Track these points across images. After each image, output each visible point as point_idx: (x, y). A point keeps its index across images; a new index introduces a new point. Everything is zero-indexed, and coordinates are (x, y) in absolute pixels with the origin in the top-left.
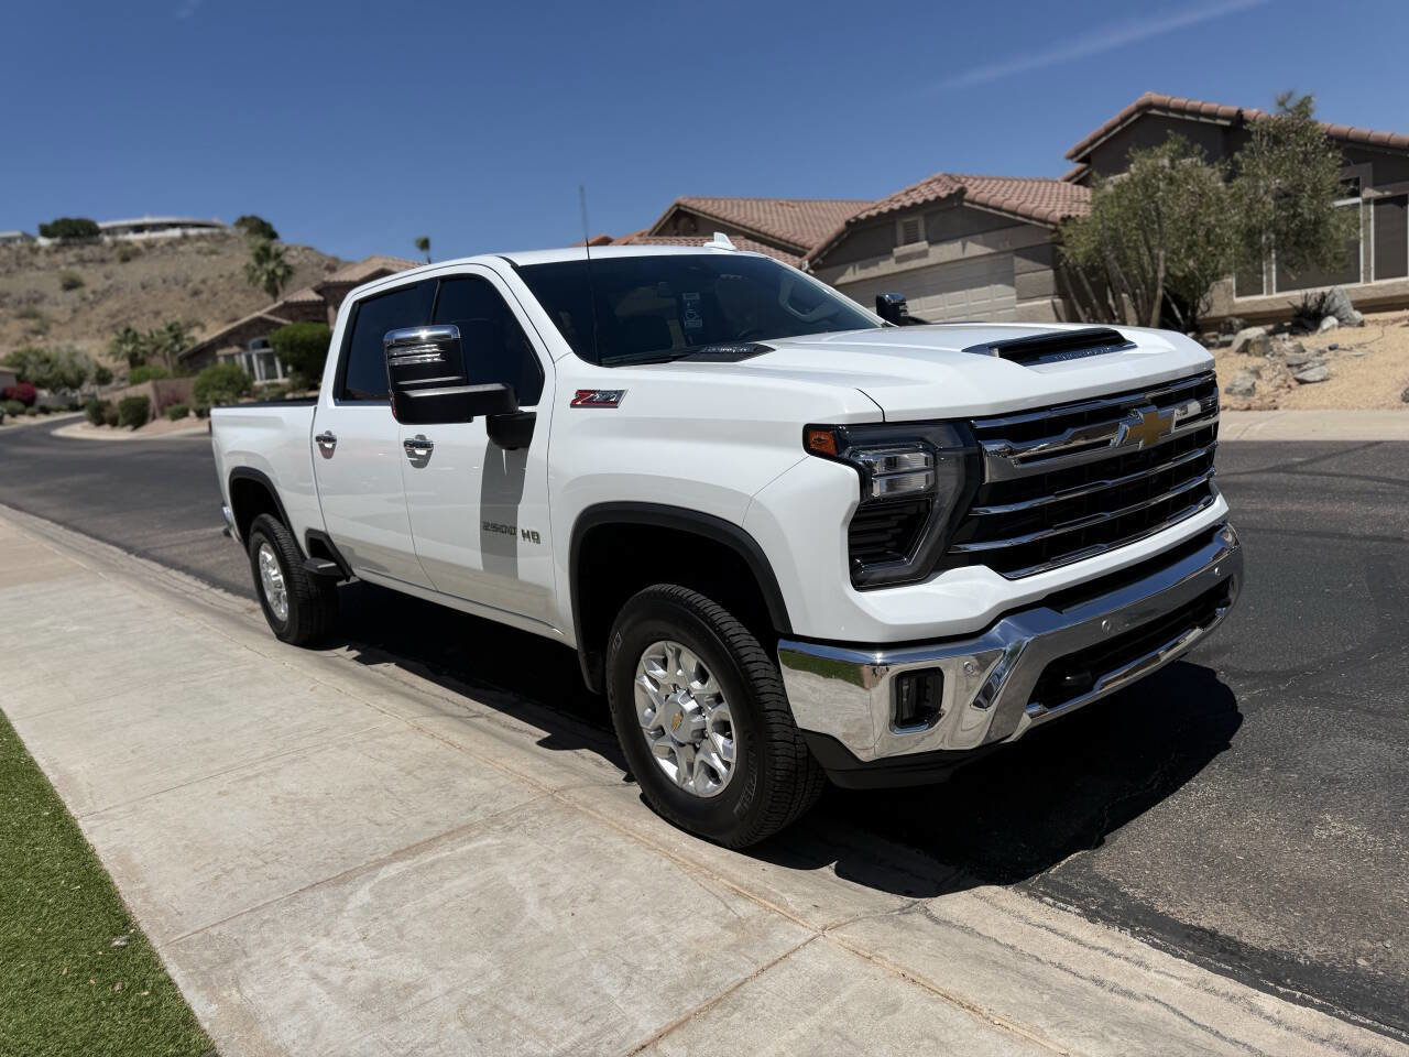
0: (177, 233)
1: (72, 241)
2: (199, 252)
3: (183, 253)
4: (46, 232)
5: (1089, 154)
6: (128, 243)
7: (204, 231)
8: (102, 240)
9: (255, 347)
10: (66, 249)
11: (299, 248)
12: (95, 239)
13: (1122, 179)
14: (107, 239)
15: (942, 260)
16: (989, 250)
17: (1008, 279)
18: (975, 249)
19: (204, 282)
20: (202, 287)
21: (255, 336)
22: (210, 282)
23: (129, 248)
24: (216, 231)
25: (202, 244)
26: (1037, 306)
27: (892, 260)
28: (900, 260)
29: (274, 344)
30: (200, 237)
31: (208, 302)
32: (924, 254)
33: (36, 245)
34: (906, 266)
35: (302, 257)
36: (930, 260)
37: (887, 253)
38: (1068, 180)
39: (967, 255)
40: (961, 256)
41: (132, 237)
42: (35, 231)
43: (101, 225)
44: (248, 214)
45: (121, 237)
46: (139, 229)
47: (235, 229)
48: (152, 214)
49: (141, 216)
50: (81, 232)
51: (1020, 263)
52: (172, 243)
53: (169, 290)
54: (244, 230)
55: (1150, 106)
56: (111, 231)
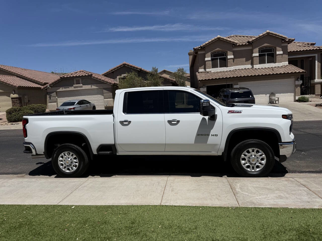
5: (113, 72)
13: (121, 77)
15: (86, 89)
16: (97, 88)
17: (102, 94)
18: (94, 87)
26: (109, 100)
27: (73, 87)
28: (75, 87)
32: (82, 87)
34: (76, 89)
36: (83, 88)
37: (72, 85)
38: (103, 75)
39: (92, 88)
40: (91, 88)
51: (105, 91)
55: (125, 64)
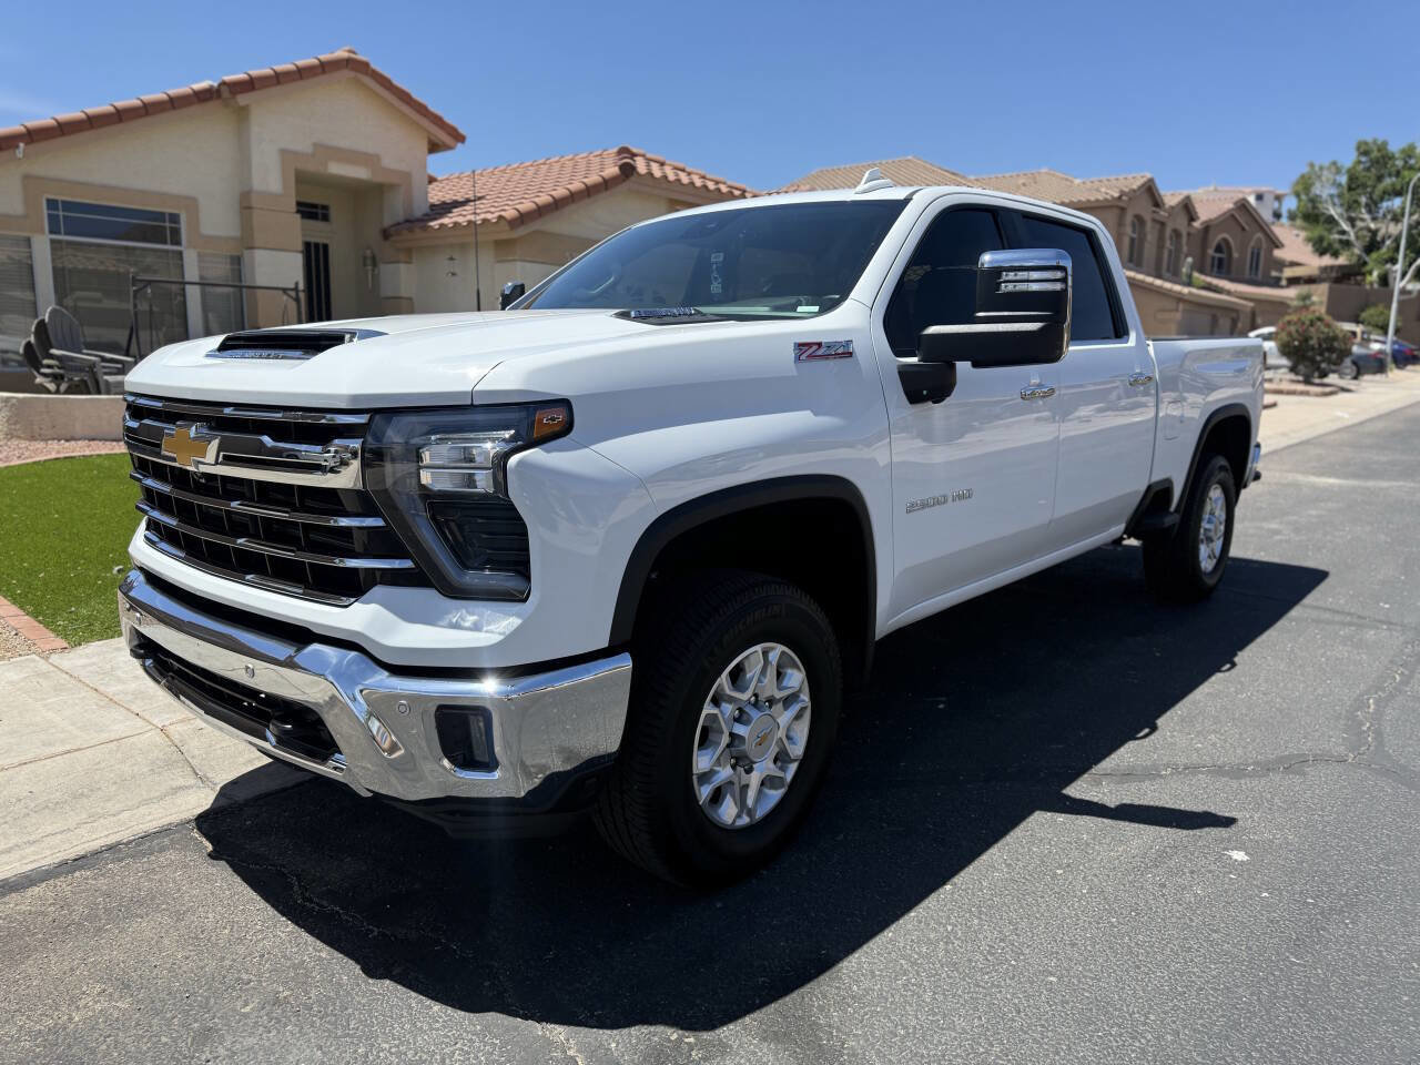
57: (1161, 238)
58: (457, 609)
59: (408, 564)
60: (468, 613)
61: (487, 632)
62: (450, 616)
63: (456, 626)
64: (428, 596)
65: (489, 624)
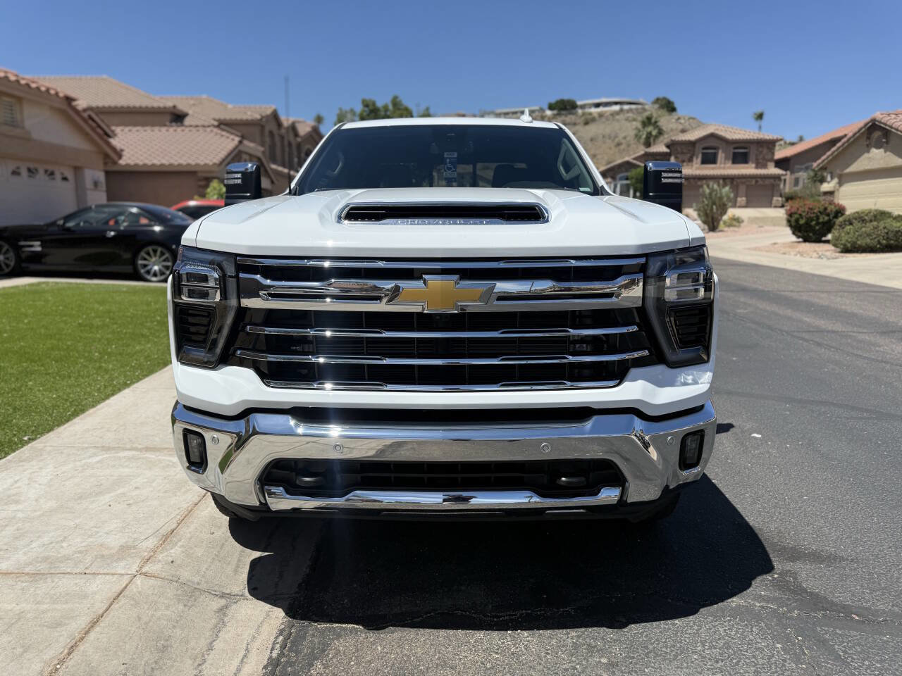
0: (617, 108)
1: (563, 112)
2: (627, 119)
3: (618, 120)
4: (551, 107)
6: (590, 114)
7: (633, 107)
8: (577, 112)
9: (621, 179)
10: (558, 117)
11: (686, 118)
12: (574, 111)
14: (580, 111)
19: (625, 138)
20: (623, 141)
21: (622, 172)
22: (628, 139)
23: (589, 117)
24: (640, 106)
25: (630, 115)
29: (632, 178)
30: (630, 110)
31: (624, 150)
33: (544, 114)
35: (687, 124)
41: (594, 110)
42: (545, 106)
43: (579, 103)
44: (661, 96)
45: (588, 110)
46: (598, 105)
47: (651, 105)
48: (607, 97)
49: (599, 97)
50: (568, 107)
52: (614, 114)
53: (604, 143)
54: (656, 106)
56: (583, 107)
57: (283, 146)
58: (680, 374)
59: (646, 353)
60: (687, 375)
61: (702, 383)
62: (679, 379)
63: (685, 384)
64: (660, 369)
65: (700, 379)
